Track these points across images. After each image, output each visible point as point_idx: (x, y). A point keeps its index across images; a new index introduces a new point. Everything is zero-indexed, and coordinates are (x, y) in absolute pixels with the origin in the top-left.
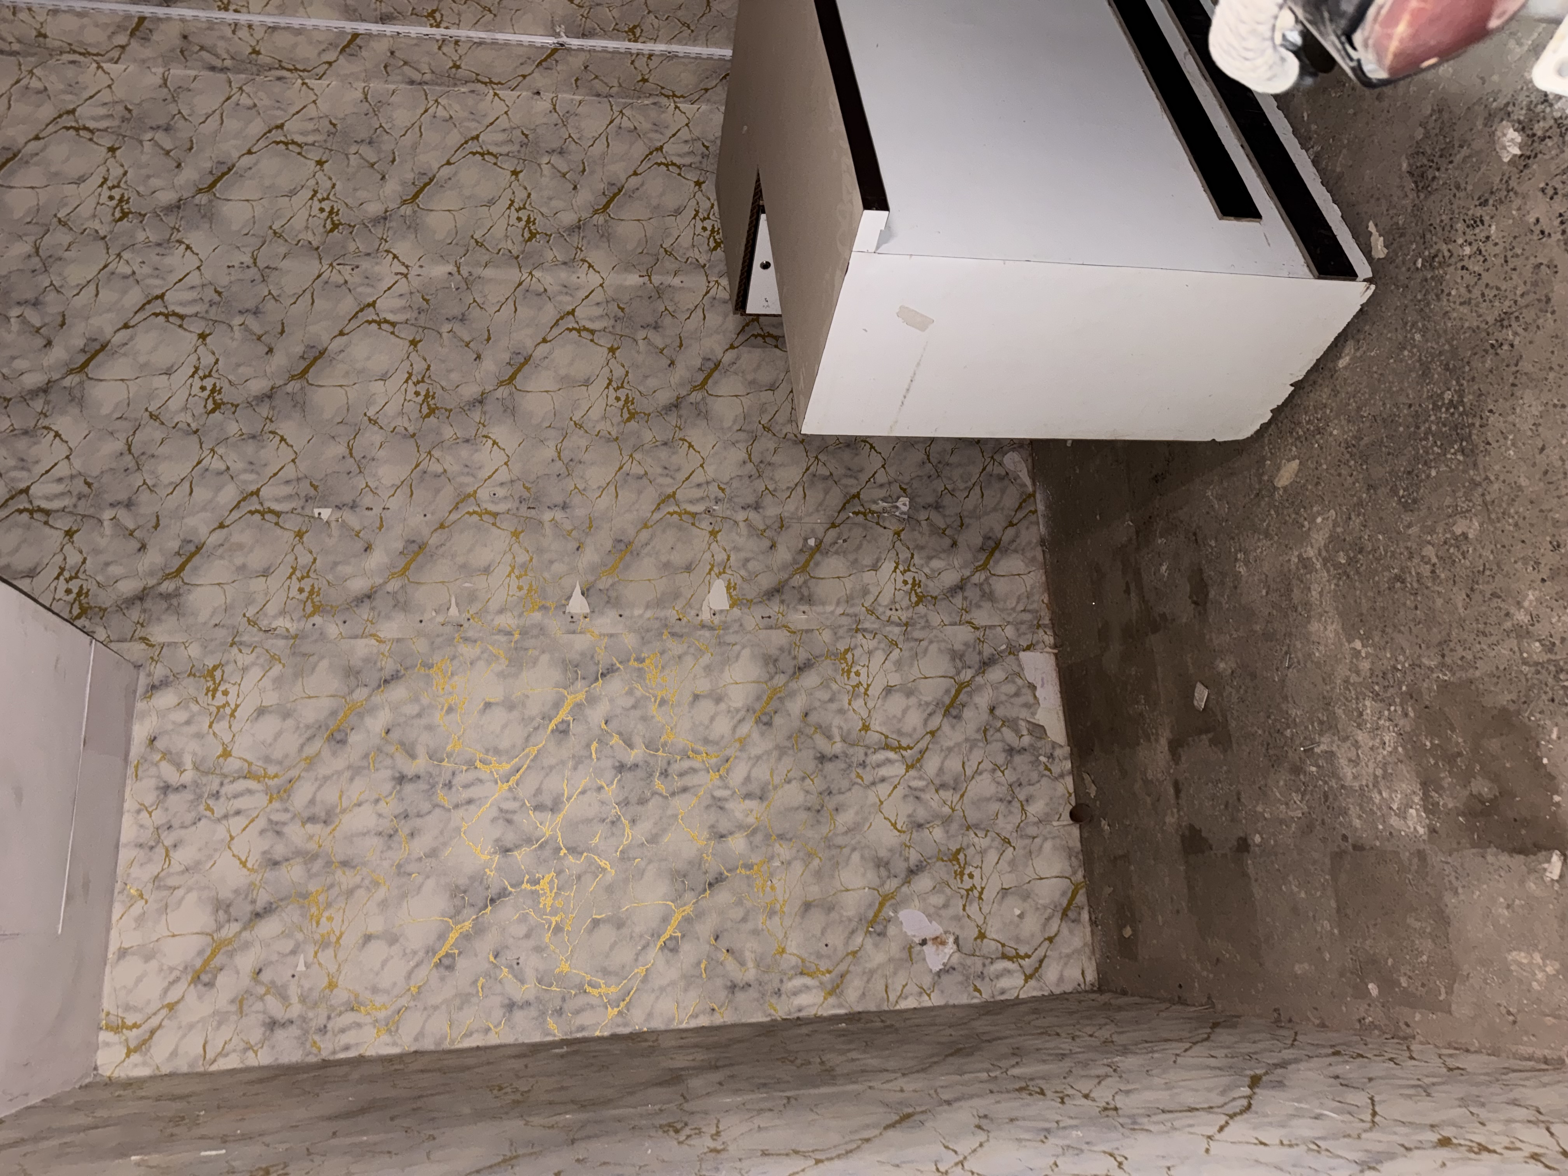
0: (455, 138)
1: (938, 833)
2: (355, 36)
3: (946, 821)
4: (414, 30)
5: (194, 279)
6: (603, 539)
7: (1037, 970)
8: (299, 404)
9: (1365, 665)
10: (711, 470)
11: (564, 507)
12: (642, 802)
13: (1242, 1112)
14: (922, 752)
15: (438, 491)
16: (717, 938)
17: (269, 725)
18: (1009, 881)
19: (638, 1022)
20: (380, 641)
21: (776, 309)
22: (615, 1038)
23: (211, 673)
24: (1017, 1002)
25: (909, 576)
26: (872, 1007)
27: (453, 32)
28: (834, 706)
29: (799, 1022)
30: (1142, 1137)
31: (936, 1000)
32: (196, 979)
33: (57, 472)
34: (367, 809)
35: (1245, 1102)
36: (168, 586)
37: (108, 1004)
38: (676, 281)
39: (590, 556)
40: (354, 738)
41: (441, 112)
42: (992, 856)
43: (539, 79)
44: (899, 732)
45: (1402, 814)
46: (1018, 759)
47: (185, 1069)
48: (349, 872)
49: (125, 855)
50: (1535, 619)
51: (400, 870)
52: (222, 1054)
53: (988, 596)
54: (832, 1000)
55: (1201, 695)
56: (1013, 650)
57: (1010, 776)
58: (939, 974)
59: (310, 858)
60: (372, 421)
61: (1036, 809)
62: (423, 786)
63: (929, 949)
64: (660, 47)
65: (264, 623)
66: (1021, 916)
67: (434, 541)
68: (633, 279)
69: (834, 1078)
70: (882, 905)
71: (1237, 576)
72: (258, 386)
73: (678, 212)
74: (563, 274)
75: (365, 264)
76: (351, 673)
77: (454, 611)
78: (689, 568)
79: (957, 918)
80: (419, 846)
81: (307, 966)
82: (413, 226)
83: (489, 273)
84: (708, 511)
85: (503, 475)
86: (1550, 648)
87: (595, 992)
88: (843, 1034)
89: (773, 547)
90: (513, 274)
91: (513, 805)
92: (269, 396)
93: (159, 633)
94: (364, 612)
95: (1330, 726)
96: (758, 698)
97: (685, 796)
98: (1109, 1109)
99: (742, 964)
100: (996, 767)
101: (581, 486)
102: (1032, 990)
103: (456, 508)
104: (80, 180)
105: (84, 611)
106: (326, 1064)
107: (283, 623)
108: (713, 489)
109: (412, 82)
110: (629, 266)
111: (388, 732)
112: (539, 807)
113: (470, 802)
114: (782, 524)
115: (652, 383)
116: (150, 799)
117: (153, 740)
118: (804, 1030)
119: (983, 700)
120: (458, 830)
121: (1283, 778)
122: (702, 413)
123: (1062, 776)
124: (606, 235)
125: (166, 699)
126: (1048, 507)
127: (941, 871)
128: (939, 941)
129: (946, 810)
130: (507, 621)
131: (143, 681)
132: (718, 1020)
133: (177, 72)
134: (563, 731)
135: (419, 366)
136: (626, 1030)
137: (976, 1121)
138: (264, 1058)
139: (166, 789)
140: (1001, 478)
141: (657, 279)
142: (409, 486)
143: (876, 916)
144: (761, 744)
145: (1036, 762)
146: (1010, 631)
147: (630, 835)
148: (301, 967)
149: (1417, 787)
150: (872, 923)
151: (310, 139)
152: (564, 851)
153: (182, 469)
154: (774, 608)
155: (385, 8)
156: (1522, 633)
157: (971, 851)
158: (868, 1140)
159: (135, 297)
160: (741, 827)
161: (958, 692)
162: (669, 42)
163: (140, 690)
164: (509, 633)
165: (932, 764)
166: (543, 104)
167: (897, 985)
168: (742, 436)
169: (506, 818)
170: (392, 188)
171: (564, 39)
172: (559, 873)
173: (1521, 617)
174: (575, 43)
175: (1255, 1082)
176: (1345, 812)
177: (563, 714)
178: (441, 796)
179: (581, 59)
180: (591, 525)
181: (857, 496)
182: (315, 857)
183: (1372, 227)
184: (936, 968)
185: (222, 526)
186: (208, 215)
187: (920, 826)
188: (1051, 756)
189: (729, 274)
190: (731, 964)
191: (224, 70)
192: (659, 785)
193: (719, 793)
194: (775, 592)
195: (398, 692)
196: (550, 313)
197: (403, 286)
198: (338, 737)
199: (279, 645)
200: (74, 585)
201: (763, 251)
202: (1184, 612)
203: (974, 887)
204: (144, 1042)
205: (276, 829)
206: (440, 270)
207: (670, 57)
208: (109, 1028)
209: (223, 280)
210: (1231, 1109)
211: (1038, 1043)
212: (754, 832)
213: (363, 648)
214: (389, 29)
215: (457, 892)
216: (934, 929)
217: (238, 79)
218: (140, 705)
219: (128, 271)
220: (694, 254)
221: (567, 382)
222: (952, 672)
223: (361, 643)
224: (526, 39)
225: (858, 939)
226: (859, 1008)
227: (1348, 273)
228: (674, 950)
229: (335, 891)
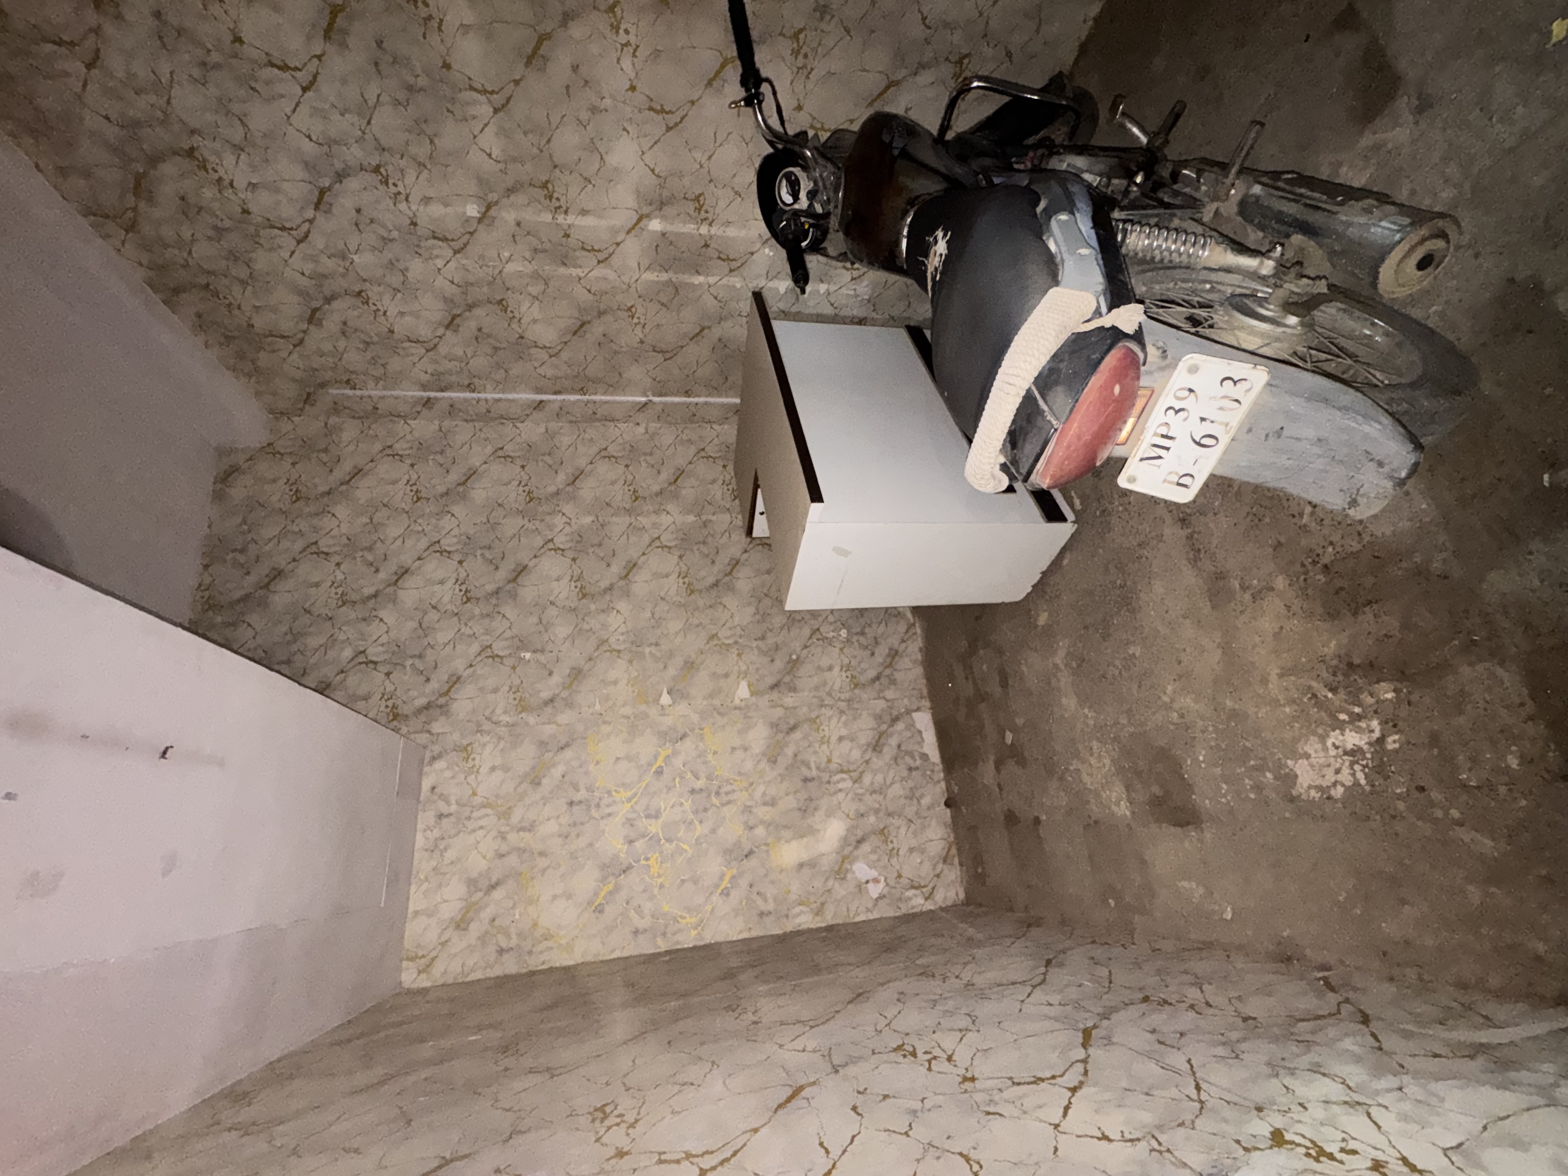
0: (594, 450)
1: (872, 819)
2: (541, 402)
3: (877, 811)
4: (573, 398)
5: (456, 532)
6: (679, 661)
7: (931, 893)
8: (514, 596)
9: (1092, 722)
10: (737, 620)
11: (657, 644)
12: (706, 810)
13: (1040, 984)
14: (862, 773)
15: (588, 640)
16: (751, 886)
17: (498, 775)
18: (914, 843)
19: (709, 938)
20: (558, 725)
21: (767, 534)
22: (695, 948)
23: (465, 749)
24: (922, 913)
25: (849, 674)
26: (840, 921)
27: (593, 397)
28: (812, 749)
29: (798, 933)
30: (986, 1003)
31: (875, 915)
32: (458, 927)
33: (381, 641)
34: (552, 821)
35: (1042, 977)
36: (442, 701)
37: (407, 944)
38: (714, 518)
39: (672, 672)
40: (545, 781)
41: (587, 436)
42: (903, 830)
43: (640, 417)
44: (848, 762)
45: (1118, 804)
46: (914, 773)
47: (450, 981)
48: (543, 859)
49: (417, 856)
50: (1172, 700)
51: (573, 856)
52: (473, 970)
53: (893, 682)
54: (818, 918)
55: (1009, 737)
56: (908, 712)
57: (911, 784)
58: (877, 900)
59: (521, 851)
60: (552, 603)
61: (926, 801)
62: (584, 807)
63: (870, 886)
64: (702, 400)
65: (495, 719)
66: (921, 863)
67: (586, 667)
68: (691, 518)
69: (820, 970)
70: (843, 862)
71: (1023, 673)
72: (490, 588)
73: (714, 481)
74: (653, 518)
75: (548, 518)
76: (543, 745)
77: (598, 707)
78: (726, 676)
79: (885, 867)
80: (582, 842)
81: (520, 915)
82: (573, 498)
83: (614, 519)
84: (736, 643)
85: (623, 629)
86: (1182, 716)
87: (684, 921)
88: (824, 939)
89: (772, 661)
90: (627, 520)
91: (634, 816)
92: (497, 592)
93: (436, 727)
94: (549, 710)
95: (1076, 755)
96: (768, 747)
97: (730, 806)
98: (970, 985)
99: (766, 900)
100: (903, 779)
101: (665, 632)
102: (929, 906)
103: (598, 648)
104: (395, 482)
105: (396, 717)
106: (532, 973)
107: (505, 718)
108: (738, 631)
109: (571, 422)
110: (689, 512)
111: (563, 776)
112: (648, 816)
113: (609, 815)
114: (777, 648)
115: (703, 573)
116: (432, 821)
117: (433, 788)
118: (801, 939)
119: (894, 741)
120: (603, 831)
121: (1054, 784)
122: (731, 588)
123: (939, 782)
124: (676, 496)
125: (440, 764)
126: (923, 629)
127: (875, 841)
128: (876, 881)
129: (877, 806)
130: (627, 710)
131: (428, 755)
132: (754, 934)
133: (447, 424)
134: (659, 772)
135: (577, 572)
136: (702, 943)
137: (896, 996)
138: (497, 971)
139: (440, 816)
140: (896, 616)
141: (704, 518)
142: (571, 638)
143: (840, 868)
144: (771, 774)
145: (924, 775)
146: (906, 701)
147: (700, 830)
148: (517, 917)
149: (1124, 790)
150: (838, 873)
151: (517, 454)
152: (663, 841)
153: (450, 635)
154: (775, 695)
155: (557, 388)
156: (1168, 707)
157: (891, 828)
158: (838, 1012)
159: (424, 543)
160: (762, 822)
161: (880, 738)
162: (707, 396)
163: (427, 760)
164: (629, 718)
165: (867, 779)
166: (641, 430)
167: (853, 909)
168: (753, 599)
169: (630, 822)
170: (561, 477)
171: (651, 398)
172: (661, 852)
173: (1166, 699)
174: (657, 399)
175: (1049, 962)
176: (1088, 802)
177: (660, 762)
178: (594, 812)
179: (660, 408)
180: (671, 654)
181: (818, 629)
182: (524, 851)
183: (1073, 494)
184: (875, 896)
185: (471, 666)
186: (464, 497)
187: (862, 815)
188: (933, 771)
189: (742, 512)
190: (759, 902)
191: (472, 421)
192: (715, 800)
193: (748, 803)
194: (775, 686)
195: (568, 754)
196: (646, 539)
197: (568, 529)
198: (537, 780)
199: (502, 731)
200: (390, 703)
201: (760, 506)
202: (998, 691)
203: (893, 849)
204: (428, 966)
205: (503, 836)
206: (588, 520)
207: (706, 403)
208: (408, 959)
209: (471, 532)
210: (1034, 982)
211: (933, 940)
212: (769, 825)
213: (549, 729)
214: (560, 397)
215: (604, 867)
216: (874, 873)
217: (478, 425)
218: (426, 769)
219: (420, 529)
220: (722, 503)
221: (657, 576)
222: (875, 726)
223: (548, 726)
224: (631, 399)
225: (830, 883)
226: (833, 922)
227: (1063, 519)
228: (728, 895)
229: (536, 870)
